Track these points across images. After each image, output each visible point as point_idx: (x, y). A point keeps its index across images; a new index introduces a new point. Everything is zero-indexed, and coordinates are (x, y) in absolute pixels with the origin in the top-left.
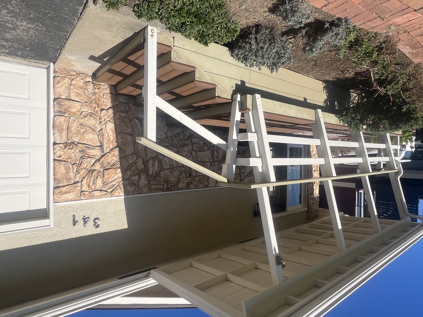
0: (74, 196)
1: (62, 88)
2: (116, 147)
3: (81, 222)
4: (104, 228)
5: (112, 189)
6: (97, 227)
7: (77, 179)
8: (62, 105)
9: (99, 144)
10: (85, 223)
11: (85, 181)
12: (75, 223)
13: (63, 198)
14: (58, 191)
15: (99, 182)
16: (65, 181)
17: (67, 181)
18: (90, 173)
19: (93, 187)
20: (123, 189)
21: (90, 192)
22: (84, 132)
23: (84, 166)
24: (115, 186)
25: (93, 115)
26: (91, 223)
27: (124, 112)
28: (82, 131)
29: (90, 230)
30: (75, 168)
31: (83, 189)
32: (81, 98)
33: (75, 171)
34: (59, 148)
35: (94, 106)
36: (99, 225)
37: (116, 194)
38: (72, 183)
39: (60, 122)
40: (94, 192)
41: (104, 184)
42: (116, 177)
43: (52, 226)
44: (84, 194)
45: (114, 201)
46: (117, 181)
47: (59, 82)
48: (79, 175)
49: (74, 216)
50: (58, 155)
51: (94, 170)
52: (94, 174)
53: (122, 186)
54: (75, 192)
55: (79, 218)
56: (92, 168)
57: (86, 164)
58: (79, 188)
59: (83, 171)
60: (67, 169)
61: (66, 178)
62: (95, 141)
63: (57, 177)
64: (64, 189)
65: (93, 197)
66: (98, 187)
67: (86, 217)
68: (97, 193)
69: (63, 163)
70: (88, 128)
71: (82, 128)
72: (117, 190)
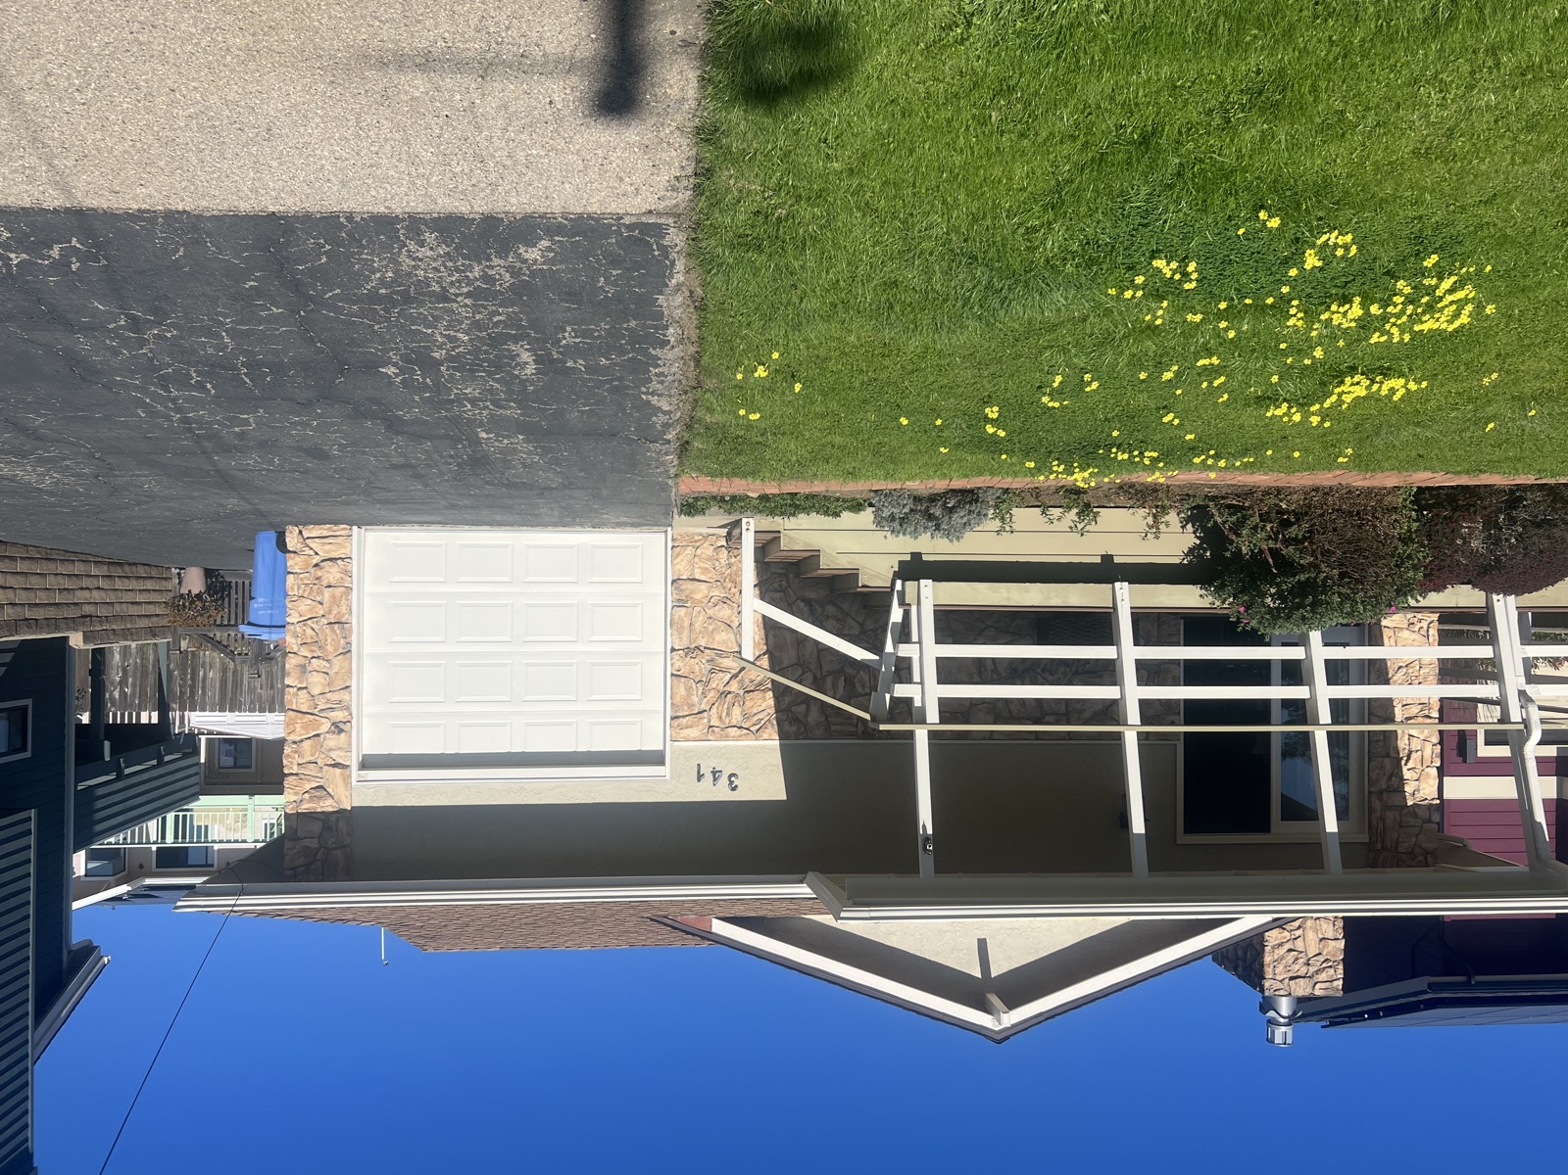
0: (698, 733)
1: (683, 563)
2: (764, 654)
3: (709, 777)
4: (744, 794)
5: (758, 727)
6: (734, 789)
7: (703, 707)
8: (682, 590)
9: (737, 649)
10: (715, 779)
11: (714, 710)
12: (700, 777)
13: (682, 735)
14: (676, 723)
15: (737, 711)
16: (686, 708)
17: (689, 708)
18: (723, 696)
19: (727, 721)
20: (776, 727)
21: (723, 729)
22: (714, 630)
23: (714, 686)
24: (763, 722)
25: (728, 602)
26: (724, 780)
27: (779, 591)
28: (711, 628)
29: (721, 793)
30: (701, 688)
31: (712, 724)
32: (710, 575)
33: (700, 692)
34: (677, 657)
35: (729, 585)
36: (736, 786)
37: (765, 736)
38: (696, 711)
39: (680, 616)
40: (729, 729)
41: (746, 716)
42: (764, 706)
43: (668, 777)
44: (713, 731)
45: (763, 747)
46: (765, 713)
47: (678, 555)
48: (705, 700)
49: (699, 765)
50: (677, 668)
51: (729, 693)
52: (727, 699)
53: (775, 722)
54: (701, 728)
55: (706, 771)
56: (725, 689)
57: (717, 682)
58: (705, 721)
59: (712, 694)
60: (689, 689)
61: (688, 704)
62: (730, 644)
63: (675, 702)
64: (684, 721)
65: (727, 737)
66: (734, 722)
67: (717, 769)
68: (733, 731)
69: (683, 680)
70: (719, 623)
71: (711, 624)
72: (766, 728)
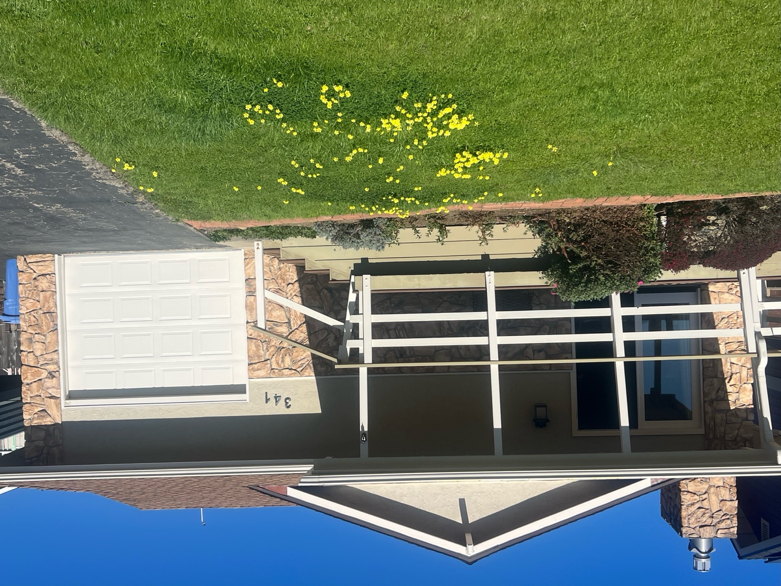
0: (265, 373)
1: (251, 269)
2: (304, 323)
3: (273, 400)
4: (295, 410)
5: (301, 368)
6: (288, 407)
7: (267, 357)
8: (251, 285)
9: (287, 321)
10: (276, 402)
11: (274, 359)
12: (267, 400)
13: (255, 375)
14: (251, 367)
15: (288, 360)
16: (256, 358)
17: (258, 358)
18: (279, 350)
19: (282, 366)
20: (313, 368)
21: (280, 371)
22: (272, 309)
23: (273, 344)
24: (304, 365)
25: (280, 291)
26: (282, 402)
27: (311, 284)
28: (270, 308)
29: (280, 410)
30: (265, 346)
31: (273, 367)
32: (268, 275)
33: (265, 348)
34: (250, 327)
35: (280, 281)
36: (290, 405)
37: (306, 374)
38: (263, 360)
39: (250, 302)
40: (284, 370)
41: (294, 362)
42: (304, 355)
43: (248, 401)
44: (274, 372)
45: (306, 381)
46: (306, 360)
47: (248, 264)
48: (268, 353)
49: (266, 393)
50: (250, 334)
51: (283, 348)
52: (282, 352)
53: (312, 365)
54: (266, 370)
55: (271, 396)
56: (280, 345)
57: (275, 342)
58: (269, 365)
59: (272, 349)
60: (257, 347)
61: (257, 356)
62: (282, 318)
63: (250, 355)
64: (256, 366)
65: (282, 376)
66: (287, 366)
67: (278, 395)
68: (286, 372)
69: (254, 341)
70: (275, 305)
71: (270, 306)
72: (306, 369)
